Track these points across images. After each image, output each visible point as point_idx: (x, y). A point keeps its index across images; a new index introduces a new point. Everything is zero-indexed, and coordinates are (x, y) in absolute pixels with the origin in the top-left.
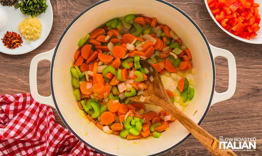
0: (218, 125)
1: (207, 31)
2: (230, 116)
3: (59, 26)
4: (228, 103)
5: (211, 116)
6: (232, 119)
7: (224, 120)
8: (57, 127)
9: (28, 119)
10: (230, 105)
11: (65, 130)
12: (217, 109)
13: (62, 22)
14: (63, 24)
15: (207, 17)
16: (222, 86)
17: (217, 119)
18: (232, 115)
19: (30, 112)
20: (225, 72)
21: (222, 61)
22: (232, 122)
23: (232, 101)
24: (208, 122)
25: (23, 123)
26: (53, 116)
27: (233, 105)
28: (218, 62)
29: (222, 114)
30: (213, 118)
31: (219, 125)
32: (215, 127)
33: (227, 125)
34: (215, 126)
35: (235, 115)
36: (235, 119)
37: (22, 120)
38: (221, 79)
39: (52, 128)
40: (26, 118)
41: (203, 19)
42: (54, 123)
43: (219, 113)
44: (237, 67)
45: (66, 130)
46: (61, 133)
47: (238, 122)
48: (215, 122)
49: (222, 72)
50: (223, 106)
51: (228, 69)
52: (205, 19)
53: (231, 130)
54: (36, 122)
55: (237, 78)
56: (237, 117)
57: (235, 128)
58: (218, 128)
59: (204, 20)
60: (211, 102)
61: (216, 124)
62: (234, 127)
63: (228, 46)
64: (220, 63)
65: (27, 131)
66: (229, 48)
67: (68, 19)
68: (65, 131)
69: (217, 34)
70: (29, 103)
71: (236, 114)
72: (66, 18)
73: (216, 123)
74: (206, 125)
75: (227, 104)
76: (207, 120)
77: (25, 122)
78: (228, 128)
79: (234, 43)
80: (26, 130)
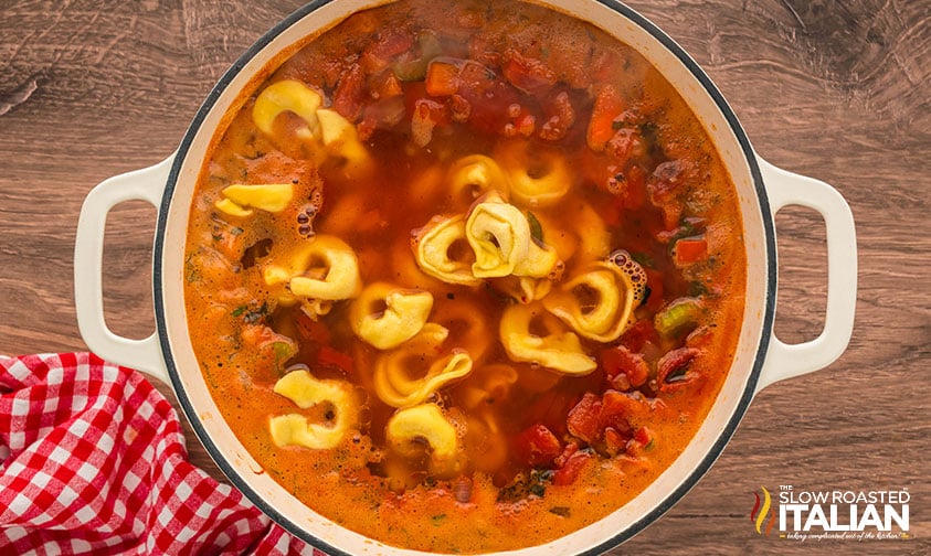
0: (791, 464)
1: (752, 110)
2: (837, 432)
3: (194, 91)
4: (831, 382)
5: (766, 431)
6: (845, 442)
7: (818, 445)
8: (190, 476)
9: (84, 450)
10: (840, 389)
11: (218, 489)
12: (789, 406)
13: (202, 76)
14: (208, 82)
15: (752, 56)
16: (807, 318)
17: (788, 444)
18: (846, 430)
19: (93, 424)
20: (818, 264)
21: (807, 221)
22: (844, 456)
23: (845, 373)
24: (757, 453)
25: (63, 463)
26: (180, 438)
27: (849, 391)
28: (794, 227)
29: (809, 425)
30: (777, 440)
31: (796, 464)
32: (781, 474)
33: (828, 464)
34: (782, 470)
35: (858, 429)
36: (858, 441)
37: (60, 455)
38: (803, 293)
39: (170, 480)
40: (75, 445)
41: (737, 65)
42: (180, 460)
43: (798, 420)
44: (861, 246)
45: (224, 490)
46: (204, 500)
47: (867, 454)
48: (782, 455)
49: (807, 263)
50: (811, 392)
51: (827, 252)
52: (742, 63)
53: (844, 484)
54: (110, 460)
55: (858, 289)
56: (867, 435)
57: (858, 478)
58: (792, 476)
59: (740, 67)
60: (758, 376)
61: (785, 464)
62: (853, 475)
63: (830, 165)
64: (802, 231)
65: (77, 495)
66: (835, 173)
67: (223, 64)
68: (219, 494)
69: (789, 119)
70: (84, 390)
71: (861, 425)
72: (217, 58)
73: (787, 459)
74: (749, 466)
75: (827, 387)
76: (751, 448)
77: (69, 460)
78: (831, 476)
79: (852, 155)
80: (73, 492)
